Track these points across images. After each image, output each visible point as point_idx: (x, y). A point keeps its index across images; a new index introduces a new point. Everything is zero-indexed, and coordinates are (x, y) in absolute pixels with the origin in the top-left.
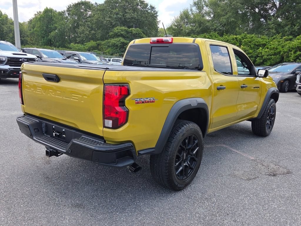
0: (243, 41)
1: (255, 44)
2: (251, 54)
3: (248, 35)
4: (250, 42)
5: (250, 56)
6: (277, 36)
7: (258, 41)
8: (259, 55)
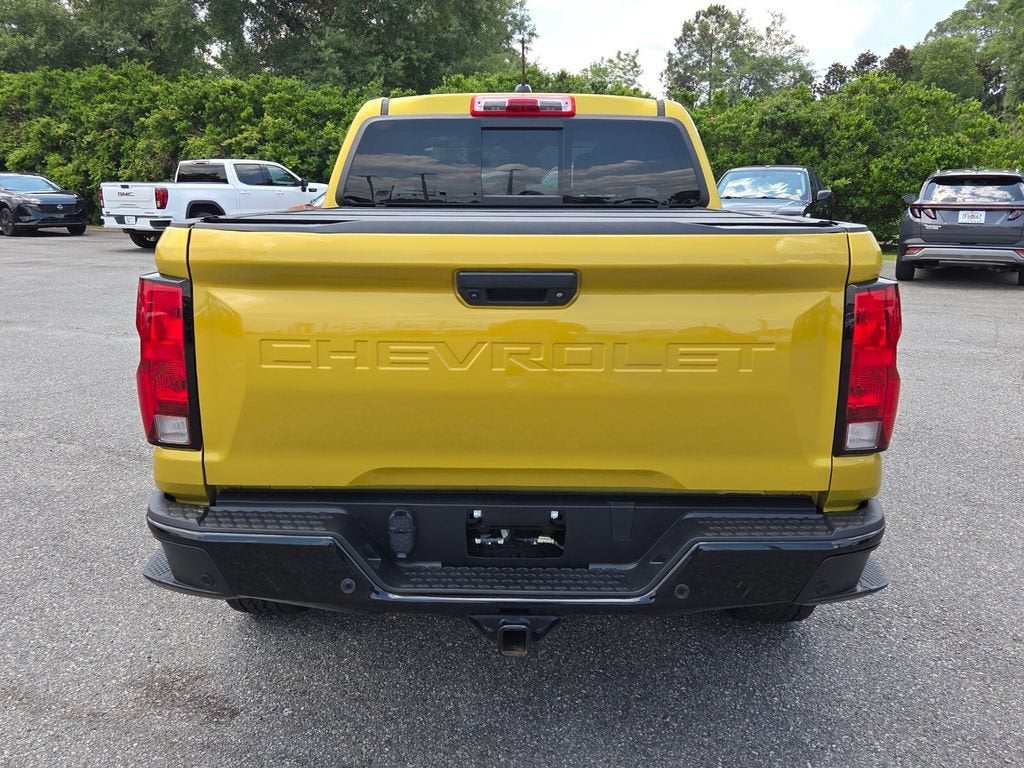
0: (265, 99)
1: (308, 112)
2: (303, 143)
3: (277, 80)
4: (290, 103)
5: (304, 151)
6: (372, 85)
7: (318, 100)
8: (330, 148)
